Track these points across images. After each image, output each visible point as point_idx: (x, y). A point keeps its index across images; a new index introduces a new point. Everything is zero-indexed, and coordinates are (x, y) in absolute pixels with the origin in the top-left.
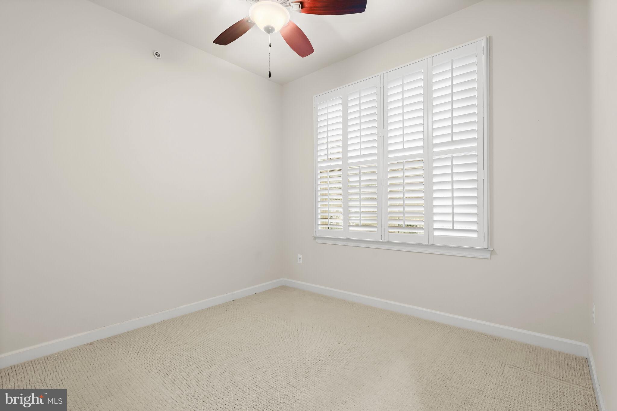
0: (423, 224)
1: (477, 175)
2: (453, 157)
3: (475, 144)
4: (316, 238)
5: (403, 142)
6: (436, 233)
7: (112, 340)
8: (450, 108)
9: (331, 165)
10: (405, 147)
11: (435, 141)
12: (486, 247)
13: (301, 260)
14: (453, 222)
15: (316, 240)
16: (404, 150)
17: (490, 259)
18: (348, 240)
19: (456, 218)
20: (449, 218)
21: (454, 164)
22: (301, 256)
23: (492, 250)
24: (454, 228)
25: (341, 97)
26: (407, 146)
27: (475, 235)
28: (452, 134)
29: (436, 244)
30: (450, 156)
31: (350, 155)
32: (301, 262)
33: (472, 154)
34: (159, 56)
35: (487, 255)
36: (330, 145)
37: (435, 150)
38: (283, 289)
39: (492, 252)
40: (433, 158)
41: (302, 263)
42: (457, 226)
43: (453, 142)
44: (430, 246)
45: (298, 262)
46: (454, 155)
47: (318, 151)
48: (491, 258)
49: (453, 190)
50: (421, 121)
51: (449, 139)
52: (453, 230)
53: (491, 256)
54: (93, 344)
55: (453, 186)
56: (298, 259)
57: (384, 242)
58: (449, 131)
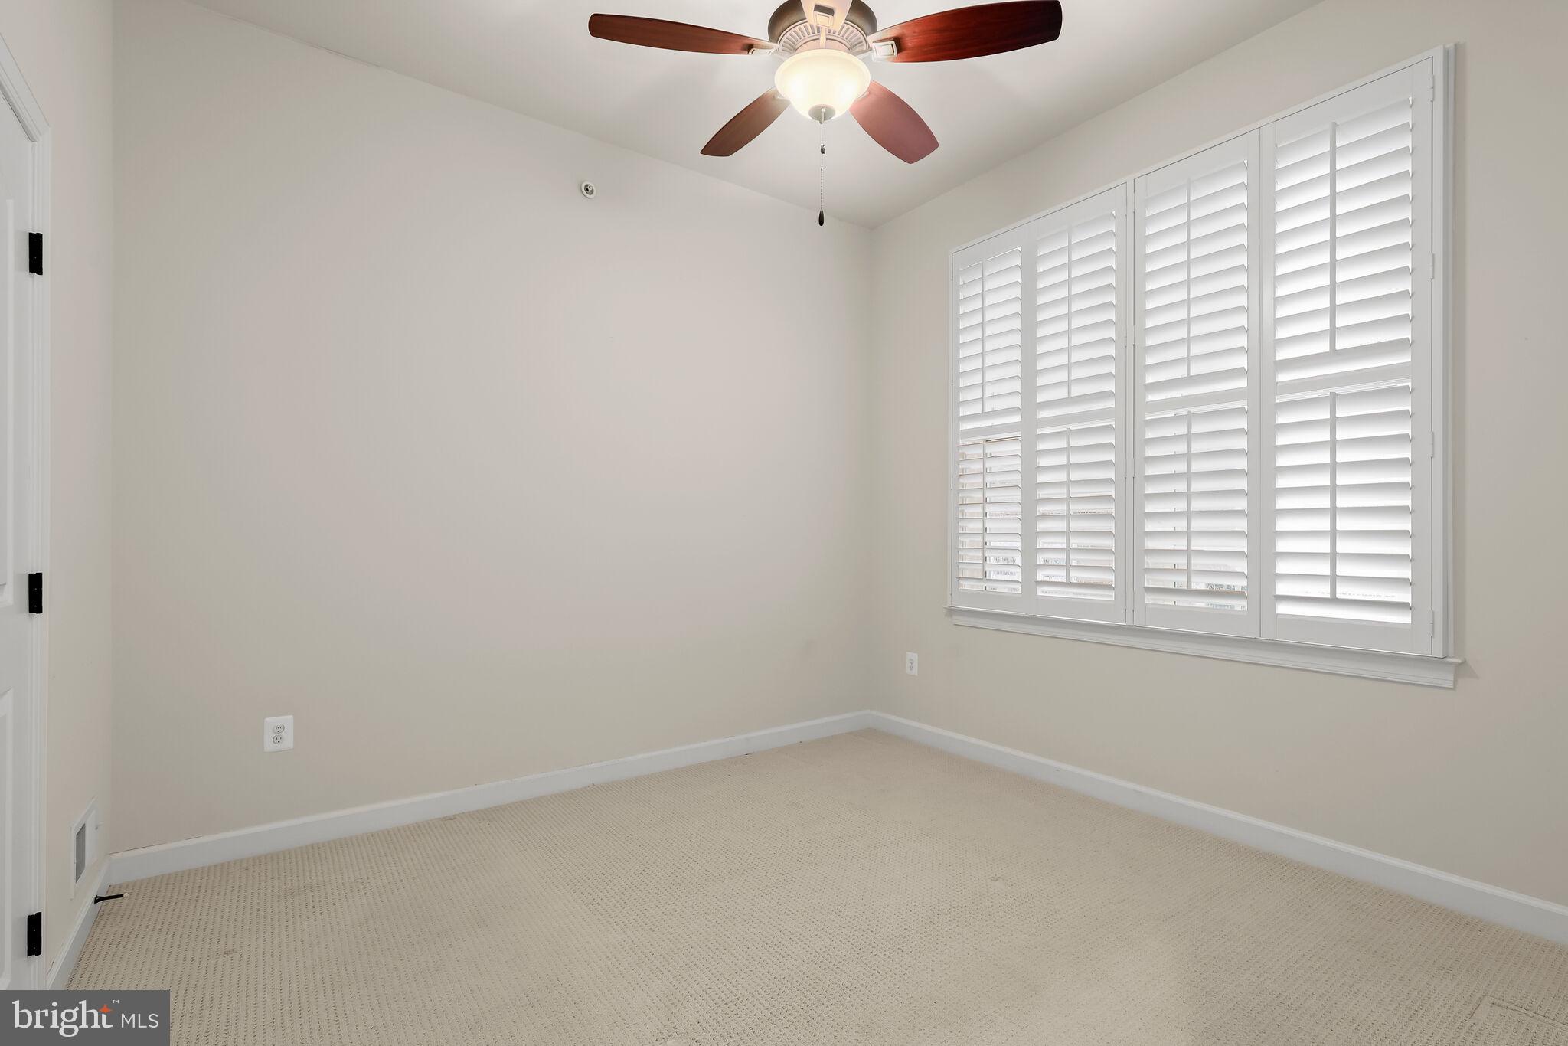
0: (1244, 583)
1: (1410, 444)
2: (1334, 396)
3: (1405, 358)
4: (952, 611)
5: (1188, 360)
6: (1283, 609)
7: (490, 815)
8: (1328, 260)
9: (995, 424)
10: (1193, 373)
11: (1282, 354)
12: (1438, 653)
13: (916, 665)
14: (1333, 579)
15: (951, 616)
16: (1190, 380)
17: (1454, 689)
18: (1033, 620)
19: (1343, 569)
20: (1324, 568)
21: (1337, 416)
22: (914, 656)
23: (1460, 664)
24: (1339, 596)
25: (1020, 249)
26: (1197, 369)
27: (1404, 618)
28: (1333, 332)
29: (1282, 639)
30: (1326, 392)
31: (1042, 397)
32: (915, 672)
33: (1399, 385)
34: (592, 191)
35: (1446, 678)
36: (990, 376)
37: (1282, 377)
38: (870, 736)
39: (1461, 669)
40: (1277, 401)
41: (916, 674)
42: (1344, 591)
43: (1334, 355)
44: (1265, 643)
45: (908, 671)
46: (1340, 391)
47: (960, 389)
48: (1455, 686)
49: (1333, 467)
50: (1242, 300)
51: (1323, 347)
52: (1333, 600)
53: (1455, 682)
54: (455, 818)
55: (1333, 478)
56: (908, 664)
57: (1132, 630)
58: (1324, 324)
